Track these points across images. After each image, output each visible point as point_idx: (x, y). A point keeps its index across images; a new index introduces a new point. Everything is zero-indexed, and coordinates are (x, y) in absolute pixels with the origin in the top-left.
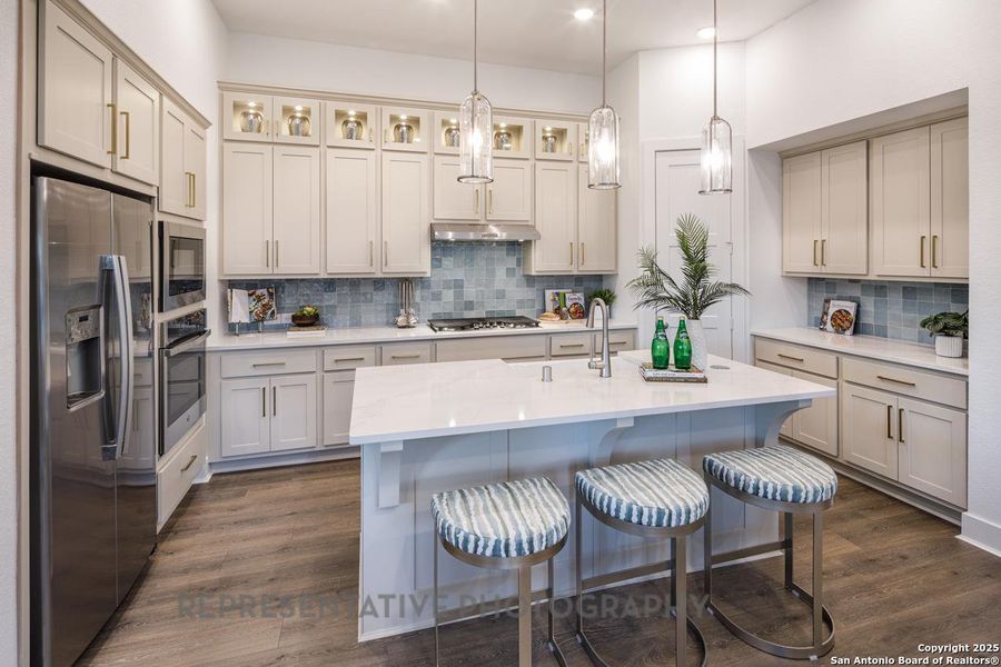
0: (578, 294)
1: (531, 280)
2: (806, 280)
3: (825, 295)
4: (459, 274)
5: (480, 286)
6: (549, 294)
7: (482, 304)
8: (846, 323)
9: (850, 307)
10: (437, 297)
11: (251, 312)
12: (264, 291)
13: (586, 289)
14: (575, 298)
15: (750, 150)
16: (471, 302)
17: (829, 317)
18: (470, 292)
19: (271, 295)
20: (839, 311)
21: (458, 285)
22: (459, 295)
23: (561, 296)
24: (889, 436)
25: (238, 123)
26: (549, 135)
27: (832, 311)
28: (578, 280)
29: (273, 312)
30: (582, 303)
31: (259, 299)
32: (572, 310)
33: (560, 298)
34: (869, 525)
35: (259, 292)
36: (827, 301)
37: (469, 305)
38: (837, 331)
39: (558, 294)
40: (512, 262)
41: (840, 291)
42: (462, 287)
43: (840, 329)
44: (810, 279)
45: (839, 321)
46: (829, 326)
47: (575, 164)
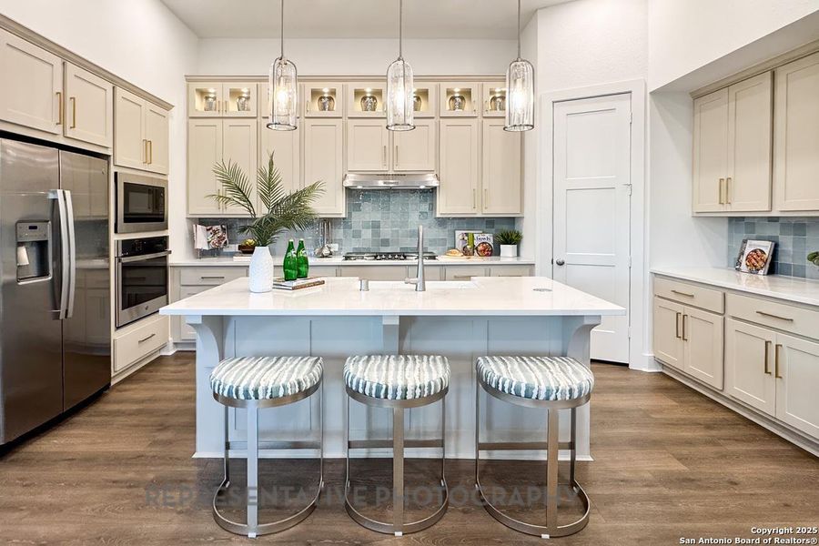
0: (487, 235)
1: (443, 222)
2: (727, 221)
3: (744, 236)
4: (377, 216)
5: (396, 227)
6: (459, 234)
7: (397, 242)
8: (761, 263)
9: (766, 247)
10: (357, 235)
11: (209, 242)
12: (219, 227)
13: (496, 230)
14: (484, 237)
15: (651, 93)
16: (387, 240)
17: (745, 258)
18: (386, 232)
19: (223, 229)
20: (755, 251)
21: (376, 226)
22: (376, 234)
23: (470, 236)
24: (766, 372)
25: (199, 104)
26: (457, 95)
27: (748, 250)
28: (489, 222)
29: (226, 242)
30: (491, 242)
31: (215, 232)
32: (480, 248)
33: (468, 238)
34: (717, 453)
35: (215, 228)
36: (745, 242)
37: (385, 242)
38: (751, 272)
39: (467, 234)
40: (425, 207)
41: (759, 232)
42: (379, 227)
43: (754, 270)
44: (731, 219)
45: (753, 261)
46: (744, 267)
47: (480, 119)
